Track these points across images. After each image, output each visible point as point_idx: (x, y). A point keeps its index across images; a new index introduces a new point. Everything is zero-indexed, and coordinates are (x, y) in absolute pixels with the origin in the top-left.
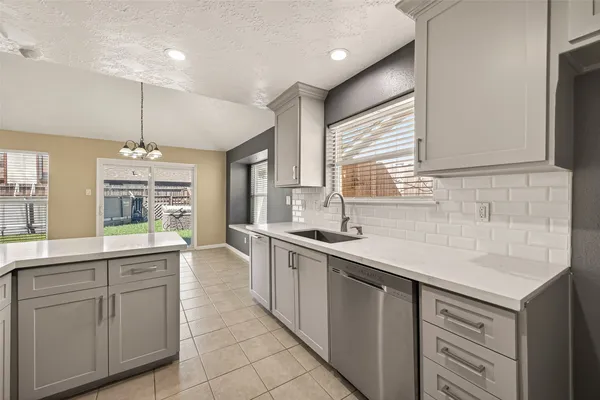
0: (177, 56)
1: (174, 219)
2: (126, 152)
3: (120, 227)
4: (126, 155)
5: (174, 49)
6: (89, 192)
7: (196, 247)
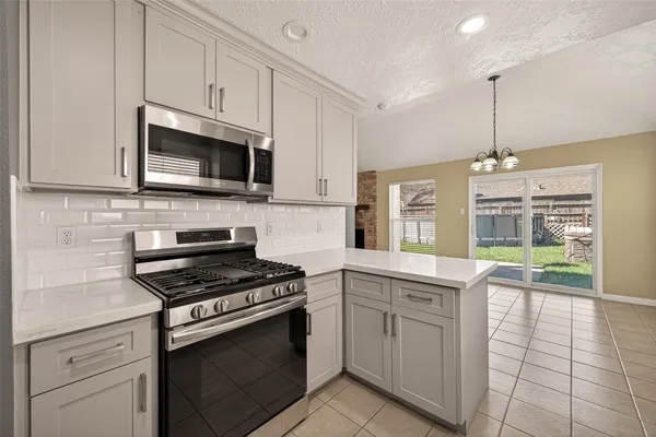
0: (473, 26)
1: (580, 246)
2: (477, 166)
3: (513, 248)
4: (477, 169)
5: (463, 21)
6: (462, 211)
7: (601, 294)
